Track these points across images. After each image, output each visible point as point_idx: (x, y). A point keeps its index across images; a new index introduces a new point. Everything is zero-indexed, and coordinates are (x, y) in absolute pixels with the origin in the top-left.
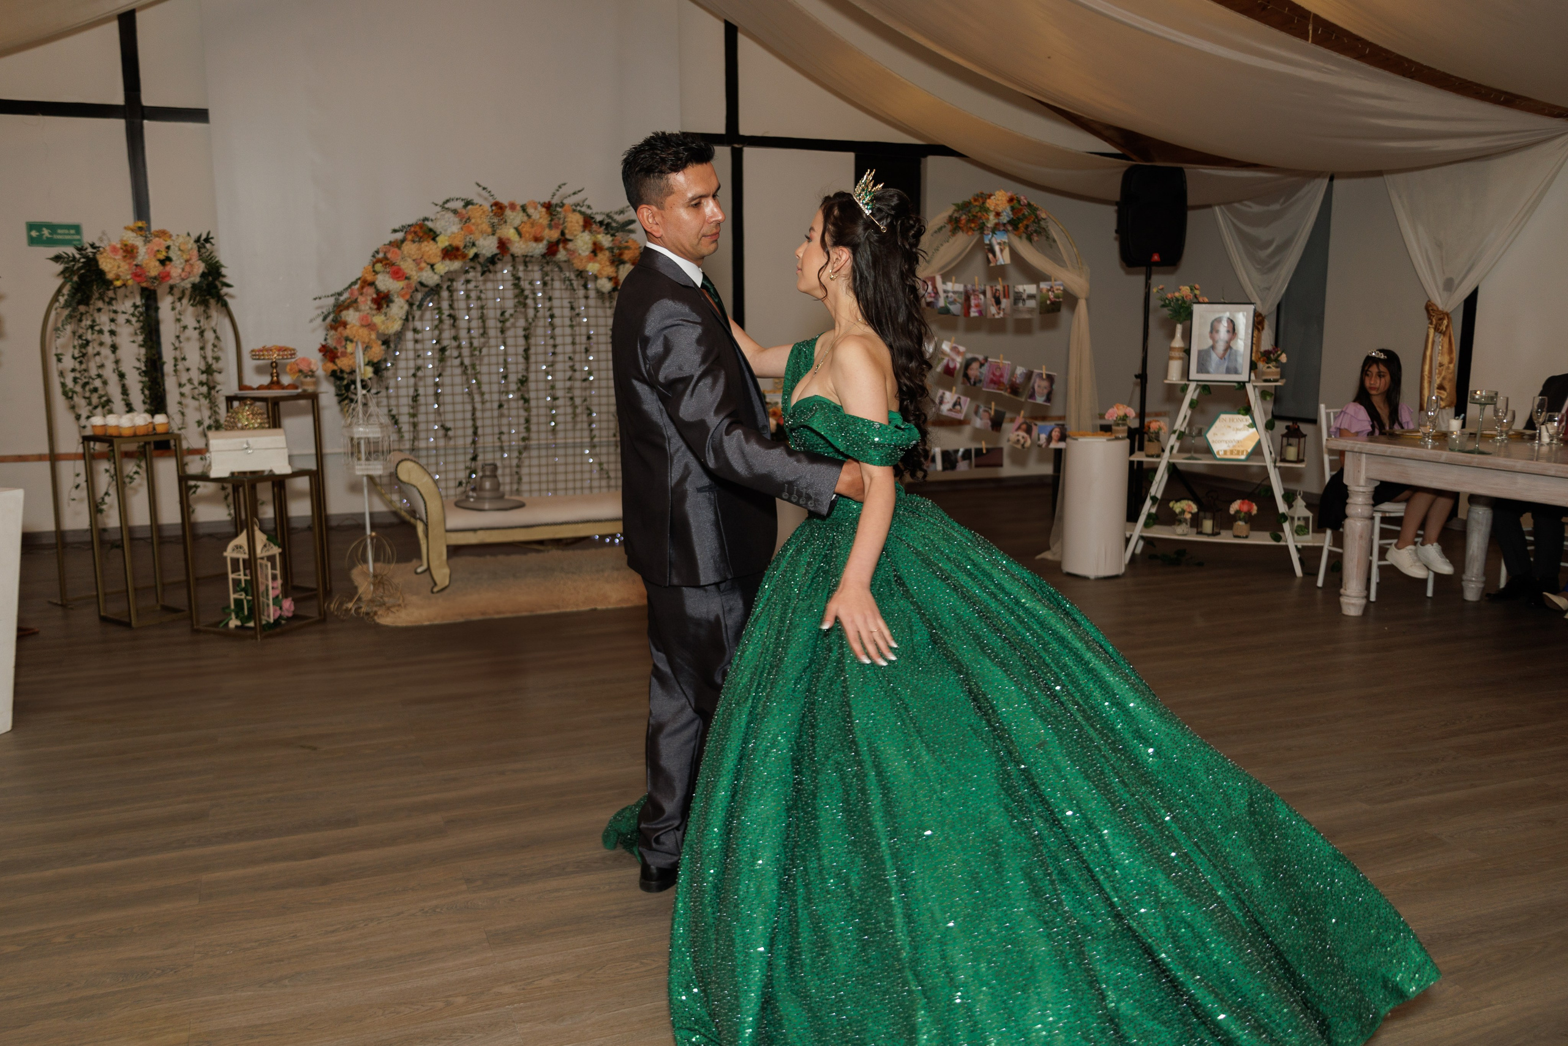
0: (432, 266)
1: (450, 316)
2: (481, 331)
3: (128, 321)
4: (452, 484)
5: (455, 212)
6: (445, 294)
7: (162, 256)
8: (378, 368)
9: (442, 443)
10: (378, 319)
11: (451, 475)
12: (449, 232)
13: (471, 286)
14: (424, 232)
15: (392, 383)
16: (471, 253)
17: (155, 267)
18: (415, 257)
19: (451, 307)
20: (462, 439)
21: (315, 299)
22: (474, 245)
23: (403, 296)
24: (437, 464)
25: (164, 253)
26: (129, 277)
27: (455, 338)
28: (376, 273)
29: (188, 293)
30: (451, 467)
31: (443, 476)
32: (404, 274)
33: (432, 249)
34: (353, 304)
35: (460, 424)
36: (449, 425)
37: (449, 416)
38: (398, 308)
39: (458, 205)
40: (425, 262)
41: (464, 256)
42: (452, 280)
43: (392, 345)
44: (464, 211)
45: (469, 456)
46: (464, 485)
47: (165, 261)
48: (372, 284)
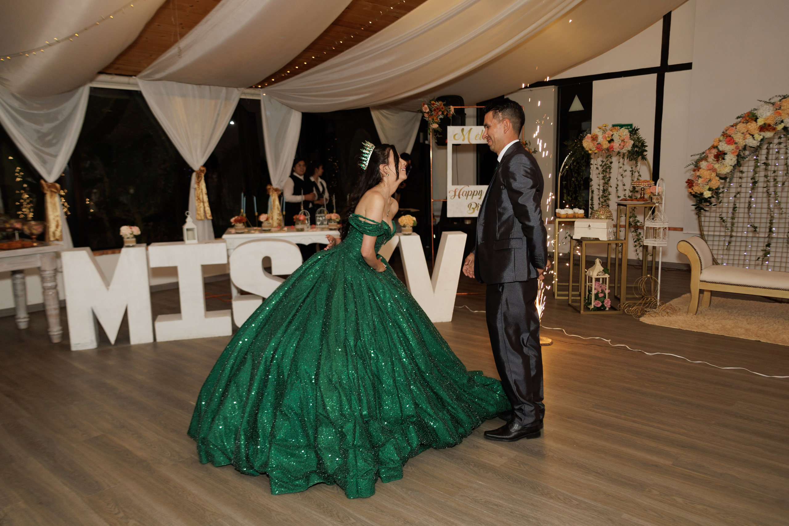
0: (753, 135)
1: (764, 163)
2: (785, 172)
3: (597, 168)
4: (754, 258)
5: (773, 104)
6: (764, 152)
7: (608, 139)
8: (716, 192)
9: (751, 235)
10: (717, 166)
11: (754, 254)
12: (764, 116)
13: (782, 146)
14: (752, 117)
15: (725, 200)
16: (780, 127)
17: (606, 144)
18: (742, 132)
19: (767, 158)
20: (763, 233)
21: (692, 156)
22: (782, 122)
23: (733, 153)
24: (746, 246)
25: (610, 138)
26: (595, 149)
27: (766, 176)
28: (720, 141)
29: (626, 155)
30: (754, 249)
31: (749, 254)
32: (734, 141)
33: (753, 126)
34: (705, 158)
35: (763, 225)
36: (756, 225)
37: (758, 220)
38: (730, 160)
39: (776, 100)
40: (750, 134)
41: (774, 129)
42: (770, 143)
43: (728, 180)
44: (779, 103)
45: (766, 244)
46: (761, 259)
47: (611, 141)
48: (716, 147)
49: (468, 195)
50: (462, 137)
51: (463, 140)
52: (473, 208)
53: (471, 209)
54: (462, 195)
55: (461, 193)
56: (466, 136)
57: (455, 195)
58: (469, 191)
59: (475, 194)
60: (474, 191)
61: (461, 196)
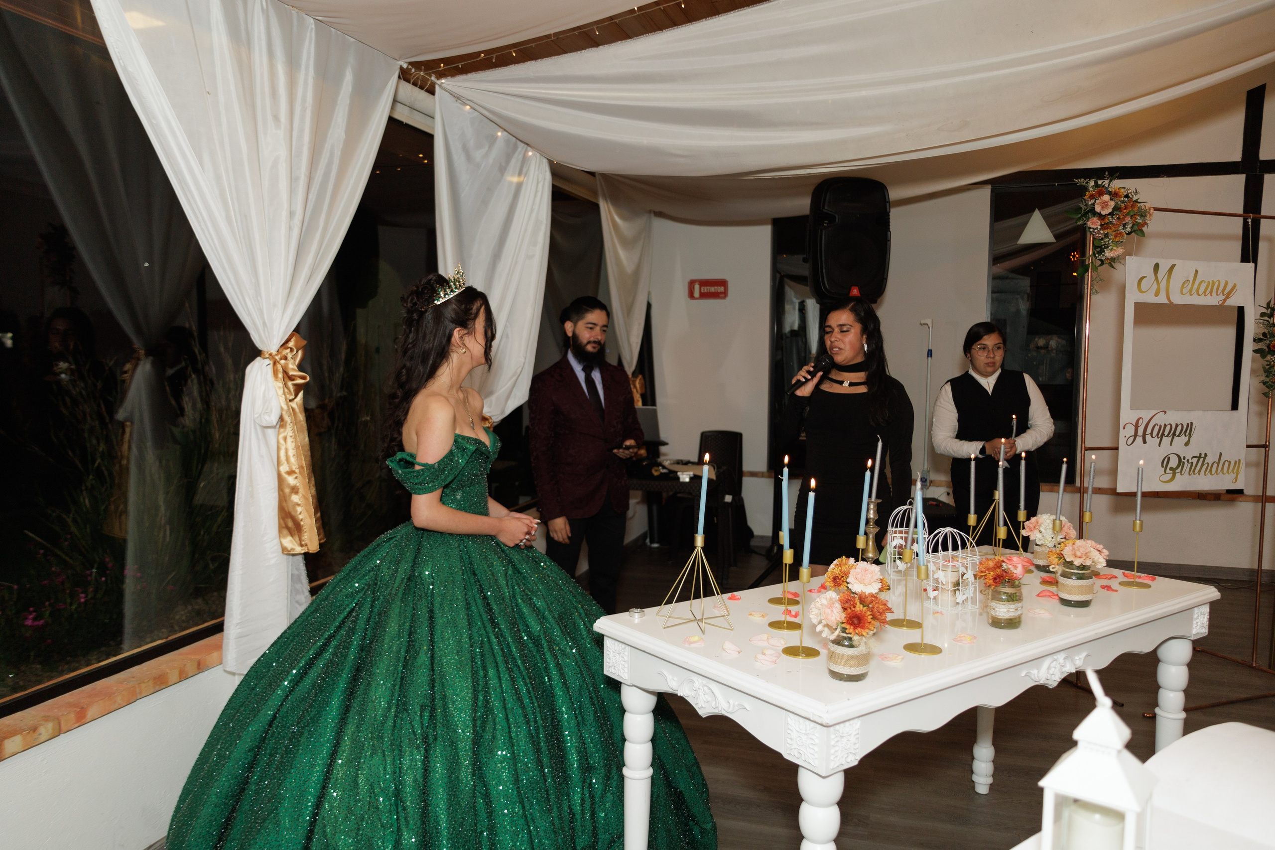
49: (1163, 434)
50: (1155, 286)
51: (1157, 294)
52: (1171, 469)
53: (1168, 471)
54: (1151, 434)
55: (1149, 431)
56: (1163, 285)
57: (1136, 435)
58: (1165, 426)
59: (1177, 433)
60: (1177, 426)
61: (1148, 437)
